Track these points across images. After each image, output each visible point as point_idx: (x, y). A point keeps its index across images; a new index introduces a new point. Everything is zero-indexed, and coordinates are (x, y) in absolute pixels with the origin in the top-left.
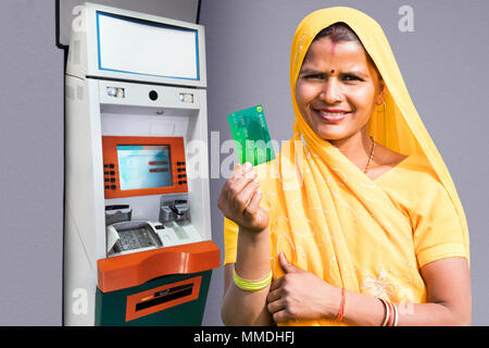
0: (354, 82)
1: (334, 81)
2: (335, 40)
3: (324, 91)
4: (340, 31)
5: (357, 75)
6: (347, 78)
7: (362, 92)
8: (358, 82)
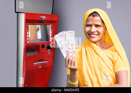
0: (99, 27)
1: (93, 27)
2: (94, 16)
3: (91, 29)
4: (95, 14)
5: (99, 25)
6: (97, 26)
7: (101, 30)
8: (100, 27)
